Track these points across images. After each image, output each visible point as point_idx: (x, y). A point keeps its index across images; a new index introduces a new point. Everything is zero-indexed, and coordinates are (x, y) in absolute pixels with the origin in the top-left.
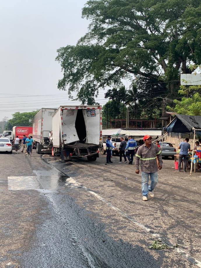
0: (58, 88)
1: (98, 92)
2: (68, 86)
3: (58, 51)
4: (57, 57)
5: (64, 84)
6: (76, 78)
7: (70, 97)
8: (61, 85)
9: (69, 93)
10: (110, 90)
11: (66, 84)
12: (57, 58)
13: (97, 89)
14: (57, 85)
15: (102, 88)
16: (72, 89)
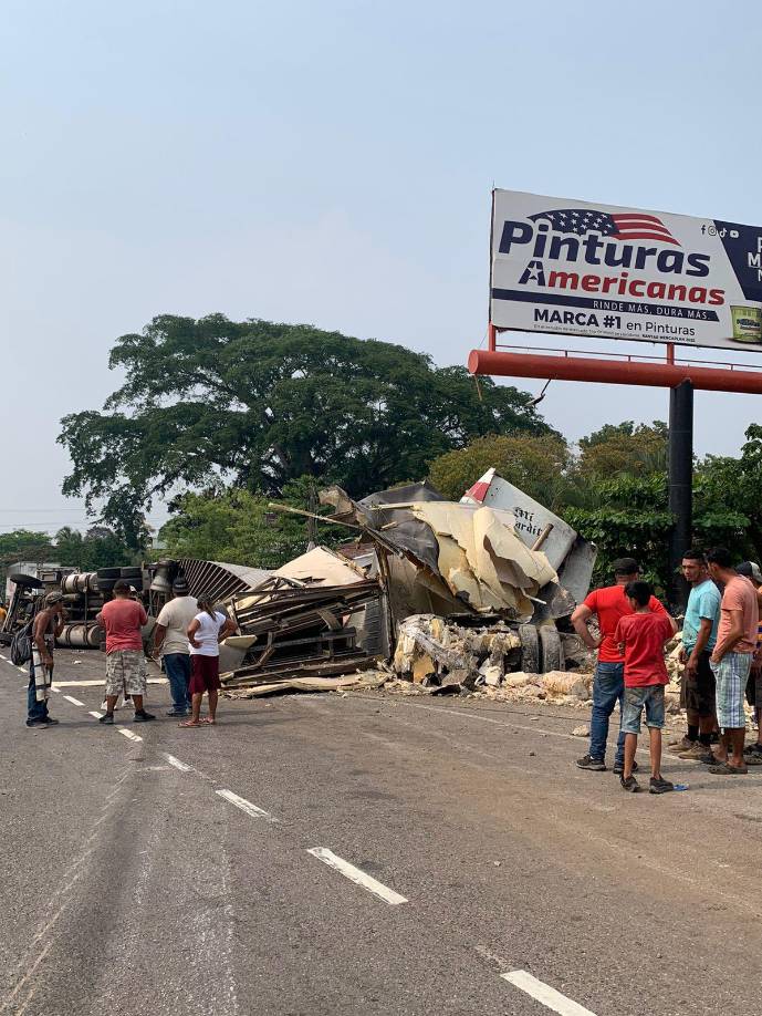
0: (64, 493)
1: (150, 502)
2: (86, 489)
3: (64, 421)
4: (61, 436)
5: (78, 485)
6: (104, 472)
7: (88, 513)
8: (70, 486)
9: (88, 504)
10: (179, 496)
11: (82, 483)
12: (61, 438)
13: (148, 495)
14: (61, 488)
15: (160, 492)
16: (96, 491)
